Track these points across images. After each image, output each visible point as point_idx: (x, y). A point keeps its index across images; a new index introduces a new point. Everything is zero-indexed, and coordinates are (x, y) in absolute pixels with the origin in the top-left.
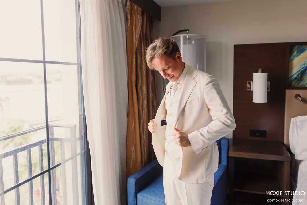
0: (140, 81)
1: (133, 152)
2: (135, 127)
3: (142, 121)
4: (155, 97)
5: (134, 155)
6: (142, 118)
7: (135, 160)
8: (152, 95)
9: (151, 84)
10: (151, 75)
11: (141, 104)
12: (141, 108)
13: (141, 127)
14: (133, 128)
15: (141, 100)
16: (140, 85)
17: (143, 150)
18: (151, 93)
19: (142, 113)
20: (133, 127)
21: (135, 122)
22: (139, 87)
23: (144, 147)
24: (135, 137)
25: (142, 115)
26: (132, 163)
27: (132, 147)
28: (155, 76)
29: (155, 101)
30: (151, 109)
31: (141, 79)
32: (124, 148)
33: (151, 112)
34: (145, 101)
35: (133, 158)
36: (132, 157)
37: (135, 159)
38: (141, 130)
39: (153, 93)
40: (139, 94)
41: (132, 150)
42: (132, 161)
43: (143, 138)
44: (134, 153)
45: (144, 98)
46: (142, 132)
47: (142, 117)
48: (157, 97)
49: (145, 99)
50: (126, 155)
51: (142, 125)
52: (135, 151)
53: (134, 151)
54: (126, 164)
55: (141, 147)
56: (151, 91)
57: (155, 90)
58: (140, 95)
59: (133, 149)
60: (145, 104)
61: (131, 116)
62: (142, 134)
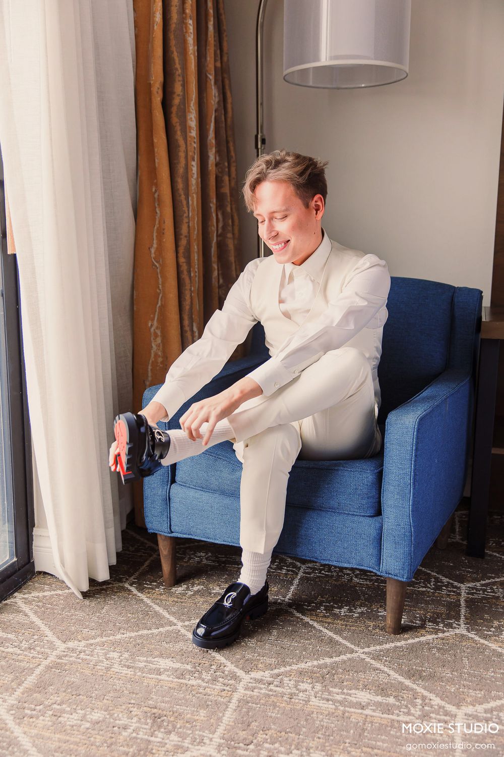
0: (178, 88)
1: (156, 336)
2: (160, 249)
3: (184, 230)
4: (226, 164)
5: (158, 346)
6: (185, 220)
7: (162, 363)
8: (217, 158)
9: (213, 117)
10: (213, 82)
11: (181, 170)
12: (180, 185)
13: (181, 250)
14: (153, 255)
15: (182, 155)
16: (177, 101)
17: (187, 328)
18: (214, 150)
19: (184, 202)
20: (153, 251)
21: (161, 233)
22: (174, 110)
23: (191, 320)
24: (163, 283)
25: (185, 209)
26: (150, 374)
27: (153, 320)
28: (228, 94)
29: (226, 178)
30: (213, 206)
31: (180, 78)
32: (124, 321)
33: (214, 215)
34: (194, 163)
35: (156, 355)
36: (150, 353)
37: (160, 360)
38: (182, 260)
39: (218, 152)
40: (176, 132)
41: (152, 330)
42: (150, 367)
43: (188, 287)
44: (159, 340)
45: (190, 154)
46: (184, 267)
47: (186, 215)
48: (233, 169)
49: (194, 160)
50: (131, 349)
51: (183, 242)
52: (162, 332)
53: (159, 332)
54: (131, 376)
55: (181, 319)
56: (214, 141)
57: (227, 142)
58: (179, 136)
59: (154, 325)
60: (195, 176)
61: (145, 212)
62: (185, 276)
